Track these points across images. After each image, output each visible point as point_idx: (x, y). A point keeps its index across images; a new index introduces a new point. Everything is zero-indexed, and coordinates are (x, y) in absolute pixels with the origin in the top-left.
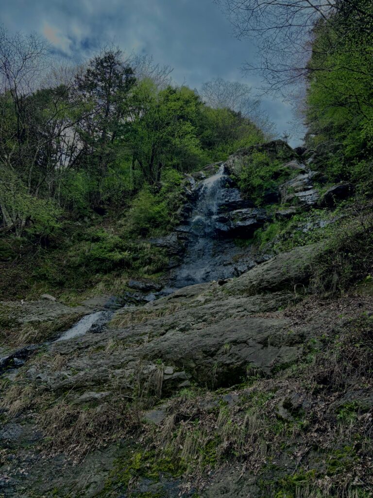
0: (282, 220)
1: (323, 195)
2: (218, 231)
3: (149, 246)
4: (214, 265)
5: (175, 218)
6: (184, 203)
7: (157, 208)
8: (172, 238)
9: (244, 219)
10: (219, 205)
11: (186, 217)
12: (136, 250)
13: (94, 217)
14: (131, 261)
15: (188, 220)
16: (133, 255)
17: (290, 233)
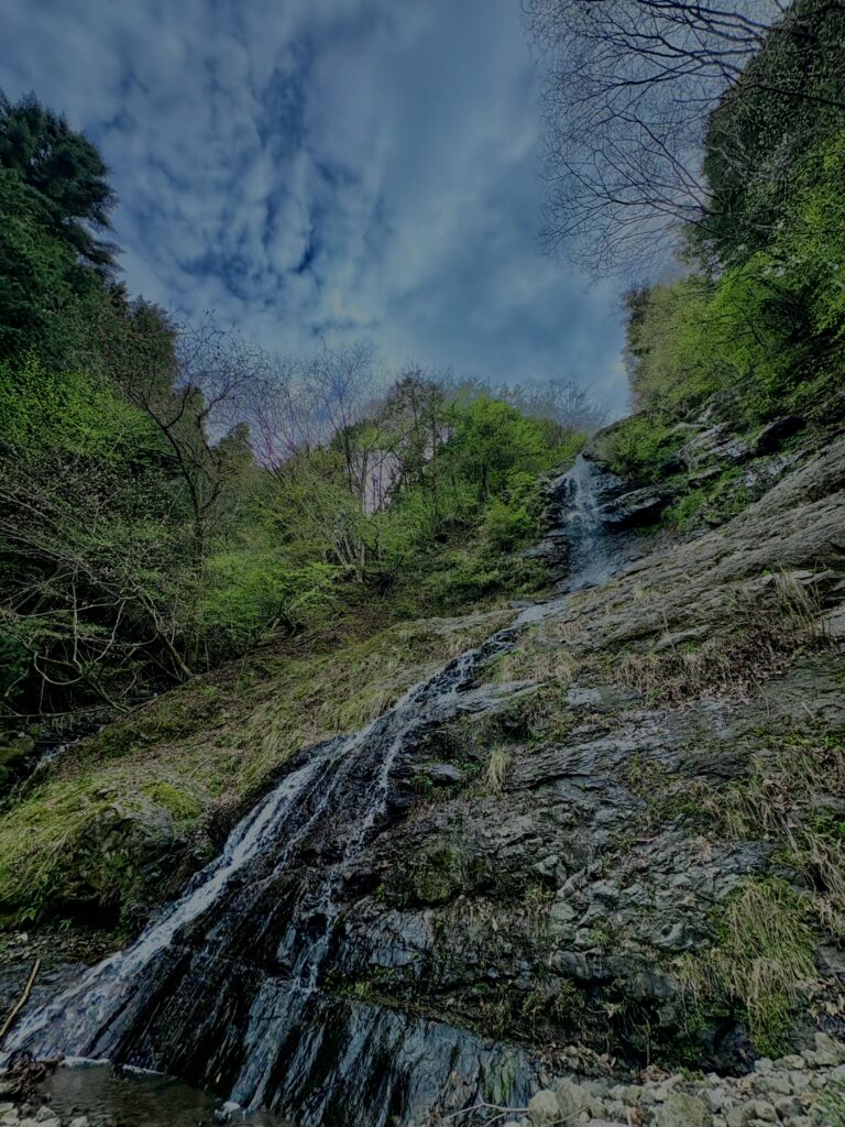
0: (704, 484)
1: (754, 441)
2: (608, 524)
3: (520, 559)
4: (618, 564)
6: (547, 504)
7: (517, 516)
8: (546, 546)
9: (641, 501)
11: (555, 520)
13: (436, 546)
14: (503, 583)
15: (560, 521)
16: (503, 574)
17: (725, 495)
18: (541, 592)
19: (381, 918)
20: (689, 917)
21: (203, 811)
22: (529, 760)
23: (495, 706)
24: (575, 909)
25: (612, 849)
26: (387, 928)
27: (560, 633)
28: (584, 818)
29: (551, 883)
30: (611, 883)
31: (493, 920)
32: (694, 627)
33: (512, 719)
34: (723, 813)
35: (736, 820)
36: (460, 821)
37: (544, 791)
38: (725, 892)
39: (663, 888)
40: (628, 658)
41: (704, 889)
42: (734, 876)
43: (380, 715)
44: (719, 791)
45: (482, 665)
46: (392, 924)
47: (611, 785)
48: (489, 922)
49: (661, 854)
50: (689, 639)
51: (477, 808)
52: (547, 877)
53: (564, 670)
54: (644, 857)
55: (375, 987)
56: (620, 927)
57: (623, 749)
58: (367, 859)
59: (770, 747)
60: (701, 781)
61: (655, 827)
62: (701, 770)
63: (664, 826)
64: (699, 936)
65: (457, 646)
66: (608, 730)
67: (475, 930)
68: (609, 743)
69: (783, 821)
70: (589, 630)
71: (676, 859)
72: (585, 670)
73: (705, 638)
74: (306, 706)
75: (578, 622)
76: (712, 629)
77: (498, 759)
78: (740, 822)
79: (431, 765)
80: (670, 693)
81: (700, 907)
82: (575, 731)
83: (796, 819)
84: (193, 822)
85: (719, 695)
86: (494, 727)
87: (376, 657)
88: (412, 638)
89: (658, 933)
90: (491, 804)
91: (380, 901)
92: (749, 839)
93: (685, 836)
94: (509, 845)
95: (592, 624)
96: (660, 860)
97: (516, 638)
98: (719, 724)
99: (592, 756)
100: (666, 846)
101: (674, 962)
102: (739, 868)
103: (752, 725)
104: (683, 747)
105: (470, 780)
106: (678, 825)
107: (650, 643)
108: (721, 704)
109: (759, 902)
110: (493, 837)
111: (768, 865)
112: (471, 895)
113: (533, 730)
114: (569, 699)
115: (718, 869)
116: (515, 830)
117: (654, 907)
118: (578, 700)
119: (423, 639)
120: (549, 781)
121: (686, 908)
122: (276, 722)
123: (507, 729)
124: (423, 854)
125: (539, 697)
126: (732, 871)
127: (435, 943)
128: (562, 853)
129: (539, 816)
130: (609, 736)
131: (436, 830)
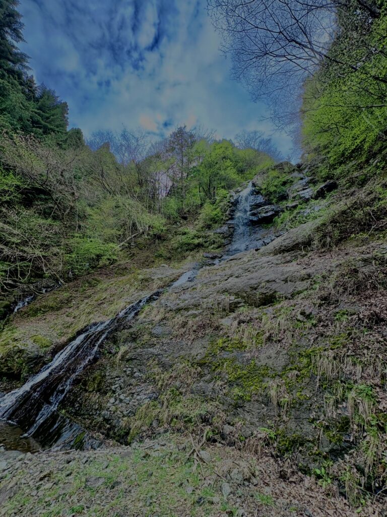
0: (290, 210)
1: (316, 191)
2: (252, 221)
3: (212, 234)
5: (226, 217)
6: (230, 207)
7: (215, 212)
8: (225, 228)
9: (267, 212)
10: (251, 206)
11: (232, 215)
12: (206, 237)
13: (182, 222)
14: (204, 243)
15: (233, 217)
16: (204, 240)
17: (296, 217)
18: (219, 249)
20: (133, 408)
21: (52, 344)
24: (115, 400)
28: (132, 374)
29: (114, 392)
30: (125, 395)
31: (98, 399)
32: (199, 310)
33: (135, 334)
34: (159, 380)
37: (129, 363)
38: (144, 403)
39: (134, 399)
41: (141, 401)
44: (163, 374)
47: (144, 365)
49: (140, 389)
50: (195, 314)
52: (113, 390)
53: (158, 317)
54: (136, 389)
55: (66, 412)
56: (119, 408)
57: (153, 353)
58: (81, 374)
59: (180, 363)
60: (161, 369)
61: (145, 380)
62: (163, 366)
64: (132, 413)
71: (141, 392)
72: (165, 318)
73: (198, 315)
74: (98, 305)
77: (125, 348)
81: (137, 406)
82: (147, 343)
84: (47, 349)
85: (187, 339)
86: (129, 336)
87: (128, 286)
88: (143, 279)
89: (125, 411)
91: (79, 388)
92: (159, 389)
93: (149, 385)
94: (111, 379)
96: (138, 391)
99: (145, 354)
100: (143, 387)
101: (124, 418)
102: (151, 397)
105: (115, 354)
106: (149, 381)
107: (186, 313)
111: (157, 398)
112: (96, 391)
113: (138, 340)
114: (152, 330)
118: (155, 331)
119: (147, 280)
120: (132, 359)
121: (134, 405)
122: (86, 310)
123: (132, 338)
124: (93, 376)
128: (121, 384)
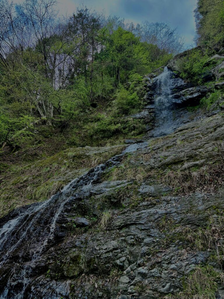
2: (175, 104)
3: (131, 119)
4: (178, 124)
5: (144, 102)
6: (147, 91)
7: (132, 97)
8: (145, 113)
9: (192, 94)
10: (171, 89)
11: (151, 100)
12: (122, 123)
13: (91, 109)
14: (123, 130)
15: (153, 101)
16: (124, 125)
18: (140, 136)
19: (48, 284)
20: (173, 281)
22: (120, 217)
23: (108, 191)
24: (130, 278)
25: (148, 255)
26: (50, 288)
27: (141, 159)
28: (139, 241)
29: (122, 268)
30: (146, 268)
31: (96, 283)
32: (199, 160)
33: (115, 198)
34: (194, 240)
35: (199, 243)
36: (86, 243)
37: (124, 230)
38: (189, 271)
39: (166, 270)
40: (168, 172)
41: (181, 270)
42: (193, 265)
43: (56, 193)
44: (194, 231)
45: (104, 172)
46: (52, 286)
47: (152, 228)
48: (94, 284)
49: (167, 256)
50: (196, 165)
51: (95, 237)
52: (120, 266)
53: (140, 176)
54: (161, 257)
56: (147, 285)
57: (160, 213)
58: (43, 259)
59: (218, 214)
60: (188, 227)
61: (167, 245)
62: (189, 222)
63: (170, 245)
64: (176, 287)
65: (96, 161)
66: (155, 204)
67: (88, 287)
68: (154, 210)
69: (216, 244)
70: (154, 158)
71: (173, 258)
72: (149, 177)
73: (202, 165)
74: (19, 188)
75: (150, 154)
76: (206, 161)
77: (106, 215)
78: (200, 244)
79: (76, 218)
80: (183, 189)
81: (178, 277)
82: (141, 204)
83: (221, 243)
85: (203, 191)
86: (106, 201)
87: (55, 165)
88: (74, 156)
89: (161, 287)
90: (101, 235)
91: (48, 277)
92: (202, 250)
93: (178, 249)
94: (106, 253)
95: (156, 156)
96: (166, 258)
97: (122, 160)
98: (200, 203)
99: (146, 216)
100: (170, 253)
101: (165, 297)
102: (195, 262)
103: (213, 204)
104: (184, 213)
105: (93, 225)
106: (176, 245)
107: (179, 166)
108: (203, 194)
109: (200, 275)
110: (100, 250)
111: (207, 260)
112: (87, 274)
113: (123, 203)
114: (140, 190)
115: (188, 262)
116: (109, 246)
117: (161, 277)
118: (144, 191)
119: (79, 157)
120: (127, 226)
121: (173, 277)
123: (112, 202)
124: (68, 257)
125: (127, 189)
126: (193, 263)
127: (70, 293)
128: (128, 256)
129: (120, 240)
130: (155, 207)
131: (75, 247)
